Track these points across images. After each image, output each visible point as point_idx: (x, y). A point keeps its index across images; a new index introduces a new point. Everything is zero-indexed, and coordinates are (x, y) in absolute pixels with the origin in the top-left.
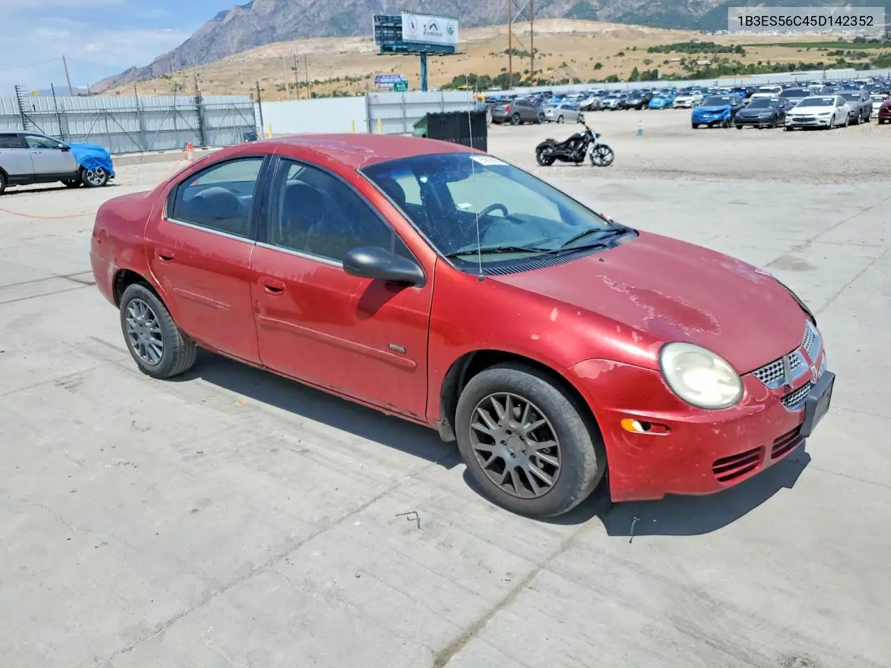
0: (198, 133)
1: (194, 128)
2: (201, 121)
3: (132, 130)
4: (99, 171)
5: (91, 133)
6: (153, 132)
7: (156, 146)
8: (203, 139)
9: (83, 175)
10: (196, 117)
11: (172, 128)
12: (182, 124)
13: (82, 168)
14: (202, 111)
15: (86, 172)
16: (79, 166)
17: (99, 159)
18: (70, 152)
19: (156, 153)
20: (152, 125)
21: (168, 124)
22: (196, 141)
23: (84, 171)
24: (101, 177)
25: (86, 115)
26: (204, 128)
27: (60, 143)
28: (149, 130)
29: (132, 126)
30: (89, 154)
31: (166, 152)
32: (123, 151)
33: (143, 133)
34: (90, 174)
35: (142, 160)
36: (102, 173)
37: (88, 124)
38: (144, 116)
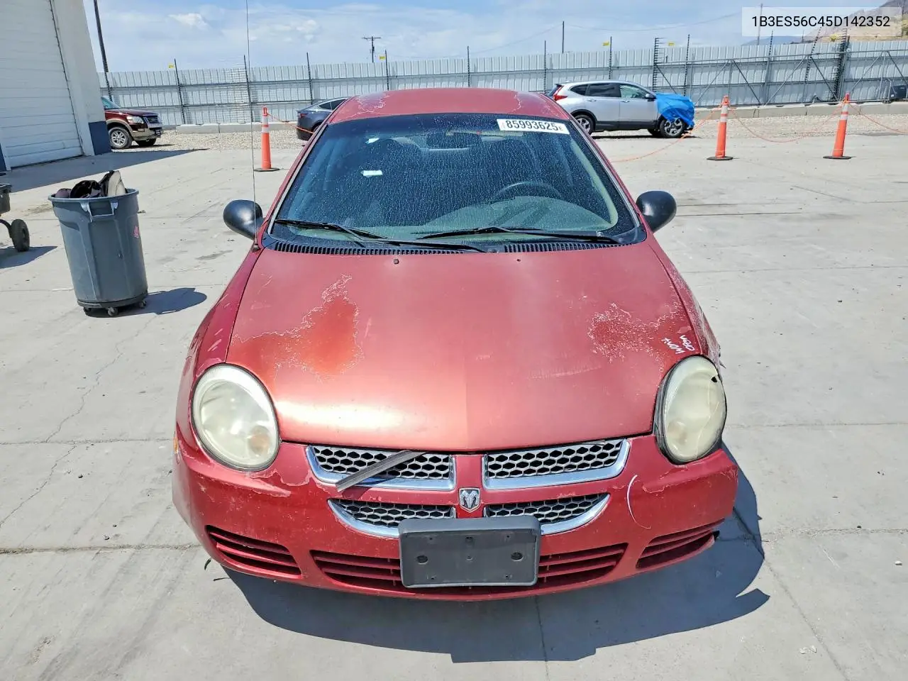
0: (832, 86)
1: (829, 79)
2: (840, 71)
3: (757, 80)
4: (678, 122)
5: (713, 83)
6: (780, 83)
7: (778, 99)
8: (836, 93)
9: (661, 125)
10: (836, 67)
11: (802, 79)
12: (814, 75)
13: (662, 118)
14: (845, 59)
15: (665, 123)
16: (660, 115)
17: (680, 111)
18: (656, 101)
19: (774, 107)
20: (780, 76)
21: (799, 75)
22: (827, 95)
23: (663, 122)
24: (678, 128)
25: (713, 65)
26: (842, 79)
27: (648, 93)
28: (775, 81)
29: (757, 76)
30: (672, 105)
31: (785, 106)
32: (740, 102)
33: (768, 84)
34: (668, 124)
35: (755, 114)
36: (680, 124)
37: (713, 74)
38: (773, 66)
